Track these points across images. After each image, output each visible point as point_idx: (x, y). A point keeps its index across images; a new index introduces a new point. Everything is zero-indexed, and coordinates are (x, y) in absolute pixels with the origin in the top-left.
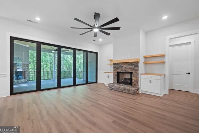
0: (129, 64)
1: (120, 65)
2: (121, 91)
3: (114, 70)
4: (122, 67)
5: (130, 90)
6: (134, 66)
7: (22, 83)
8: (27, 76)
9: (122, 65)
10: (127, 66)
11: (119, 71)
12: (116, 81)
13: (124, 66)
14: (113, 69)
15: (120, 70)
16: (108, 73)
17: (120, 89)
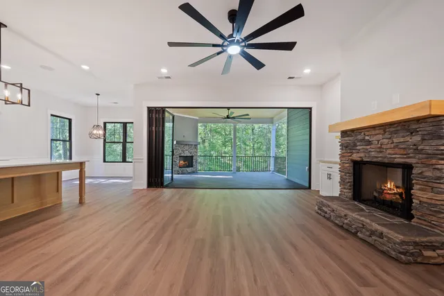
0: (396, 132)
1: (360, 137)
2: (349, 231)
3: (342, 156)
4: (369, 143)
5: (381, 235)
6: (417, 138)
7: (189, 173)
8: (194, 163)
9: (367, 138)
10: (386, 141)
11: (356, 157)
12: (349, 194)
13: (376, 138)
14: (339, 152)
15: (362, 155)
16: (330, 162)
17: (346, 221)
